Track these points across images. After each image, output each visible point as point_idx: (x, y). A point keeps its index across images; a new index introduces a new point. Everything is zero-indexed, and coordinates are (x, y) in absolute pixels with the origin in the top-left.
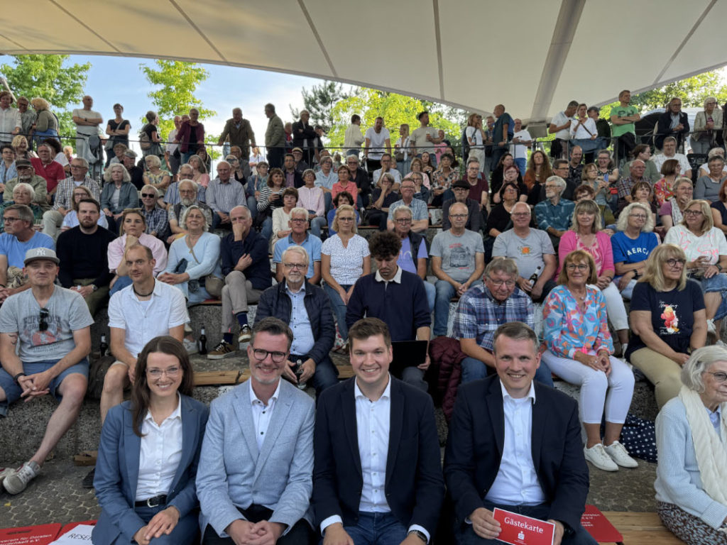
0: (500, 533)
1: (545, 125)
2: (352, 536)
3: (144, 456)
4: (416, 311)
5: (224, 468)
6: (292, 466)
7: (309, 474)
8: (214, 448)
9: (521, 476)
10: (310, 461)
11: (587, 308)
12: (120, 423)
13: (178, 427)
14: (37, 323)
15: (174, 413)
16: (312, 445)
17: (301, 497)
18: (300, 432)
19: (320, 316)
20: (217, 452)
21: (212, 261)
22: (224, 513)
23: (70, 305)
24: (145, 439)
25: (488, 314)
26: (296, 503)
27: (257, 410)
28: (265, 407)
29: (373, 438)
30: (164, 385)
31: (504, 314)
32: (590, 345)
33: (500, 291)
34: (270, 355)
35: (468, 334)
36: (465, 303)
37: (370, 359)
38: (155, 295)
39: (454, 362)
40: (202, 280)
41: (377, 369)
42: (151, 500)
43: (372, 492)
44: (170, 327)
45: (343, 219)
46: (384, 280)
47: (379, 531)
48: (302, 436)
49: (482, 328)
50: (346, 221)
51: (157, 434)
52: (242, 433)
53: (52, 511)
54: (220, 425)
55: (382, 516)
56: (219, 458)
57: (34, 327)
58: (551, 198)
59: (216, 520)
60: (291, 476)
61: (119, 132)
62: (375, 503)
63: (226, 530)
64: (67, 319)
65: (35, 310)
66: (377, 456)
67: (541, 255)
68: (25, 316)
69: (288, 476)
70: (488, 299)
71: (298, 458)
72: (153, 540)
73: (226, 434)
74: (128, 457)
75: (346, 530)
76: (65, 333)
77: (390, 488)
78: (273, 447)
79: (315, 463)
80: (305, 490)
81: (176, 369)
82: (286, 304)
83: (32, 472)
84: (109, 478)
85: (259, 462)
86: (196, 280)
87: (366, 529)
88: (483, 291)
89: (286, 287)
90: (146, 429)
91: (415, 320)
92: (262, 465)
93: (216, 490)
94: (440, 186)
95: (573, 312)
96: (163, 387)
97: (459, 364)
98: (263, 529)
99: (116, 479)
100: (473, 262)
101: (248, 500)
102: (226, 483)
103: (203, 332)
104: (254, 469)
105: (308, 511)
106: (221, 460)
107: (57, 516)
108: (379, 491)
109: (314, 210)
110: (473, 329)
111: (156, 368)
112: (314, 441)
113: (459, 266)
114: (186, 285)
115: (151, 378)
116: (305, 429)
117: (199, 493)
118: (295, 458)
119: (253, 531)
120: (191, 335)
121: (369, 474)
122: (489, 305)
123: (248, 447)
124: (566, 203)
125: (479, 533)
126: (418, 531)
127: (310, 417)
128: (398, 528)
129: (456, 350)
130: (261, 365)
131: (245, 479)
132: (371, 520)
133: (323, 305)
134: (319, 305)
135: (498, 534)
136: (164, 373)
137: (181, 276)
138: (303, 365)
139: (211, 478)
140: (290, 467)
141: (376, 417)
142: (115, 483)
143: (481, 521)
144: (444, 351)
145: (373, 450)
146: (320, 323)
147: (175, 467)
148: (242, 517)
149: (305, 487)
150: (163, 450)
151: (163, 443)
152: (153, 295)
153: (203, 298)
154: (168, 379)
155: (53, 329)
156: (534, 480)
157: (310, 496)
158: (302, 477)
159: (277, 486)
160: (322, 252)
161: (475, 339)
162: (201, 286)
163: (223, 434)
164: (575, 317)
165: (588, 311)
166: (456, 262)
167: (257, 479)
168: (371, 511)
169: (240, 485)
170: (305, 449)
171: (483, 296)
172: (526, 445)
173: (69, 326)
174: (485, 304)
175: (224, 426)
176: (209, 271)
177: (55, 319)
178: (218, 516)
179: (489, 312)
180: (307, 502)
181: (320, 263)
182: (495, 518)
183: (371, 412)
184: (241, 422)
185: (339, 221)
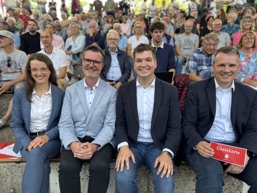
0: (214, 155)
1: (223, 3)
2: (133, 152)
3: (33, 112)
4: (170, 62)
5: (72, 119)
6: (105, 119)
7: (113, 123)
8: (67, 109)
9: (224, 127)
10: (114, 117)
11: (251, 60)
12: (20, 95)
13: (50, 99)
14: (7, 63)
15: (48, 92)
16: (115, 110)
17: (109, 133)
18: (109, 103)
19: (124, 63)
20: (68, 111)
21: (82, 47)
22: (68, 139)
23: (20, 57)
24: (33, 103)
25: (203, 61)
26: (106, 135)
27: (88, 91)
28: (92, 91)
29: (145, 106)
30: (40, 77)
31: (211, 62)
32: (251, 77)
33: (209, 50)
34: (92, 62)
35: (193, 71)
36: (192, 56)
37: (144, 63)
38: (53, 53)
39: (185, 84)
40: (78, 54)
41: (148, 69)
42: (39, 132)
43: (144, 132)
44: (60, 67)
45: (137, 27)
46: (155, 47)
47: (147, 151)
48: (110, 105)
49: (200, 68)
50: (138, 28)
51: (40, 102)
52: (81, 103)
53: (7, 138)
54: (69, 98)
55: (149, 144)
56: (69, 114)
57: (5, 65)
58: (230, 23)
59: (65, 141)
60: (105, 124)
61: (53, 7)
62: (145, 137)
63: (69, 146)
64: (19, 62)
65: (6, 58)
66: (147, 115)
67: (225, 43)
68: (2, 60)
69: (103, 124)
70: (203, 55)
71: (108, 115)
72: (33, 149)
73: (72, 102)
74: (25, 111)
75: (130, 149)
76: (18, 69)
77: (153, 131)
78: (95, 109)
79: (116, 118)
80: (111, 130)
81: (45, 69)
82: (109, 58)
83: (3, 123)
84: (17, 121)
85: (88, 116)
86: (75, 54)
87: (140, 150)
88: (201, 51)
89: (109, 50)
90: (34, 99)
91: (168, 66)
92: (90, 117)
93: (67, 128)
94: (179, 24)
95: (244, 62)
96: (40, 78)
97: (188, 84)
98: (86, 146)
99: (21, 122)
100: (194, 47)
101: (83, 134)
102: (73, 126)
103: (79, 76)
104: (86, 120)
105: (112, 140)
106: (70, 114)
107: (9, 141)
108: (147, 132)
109: (126, 33)
110: (195, 68)
111: (35, 68)
112: (116, 108)
113: (187, 49)
114: (72, 56)
115: (33, 73)
116: (112, 102)
117: (59, 129)
118: (106, 115)
119: (81, 147)
120: (74, 76)
121: (143, 123)
122: (204, 57)
123: (83, 109)
124: (236, 25)
125: (201, 154)
126: (168, 152)
127: (114, 97)
128: (157, 150)
129: (187, 78)
130: (88, 68)
131: (82, 124)
132: (143, 145)
133: (125, 59)
134: (124, 59)
135: (213, 155)
136: (39, 71)
137: (69, 52)
138: (116, 84)
139: (65, 123)
140: (104, 120)
141: (147, 96)
142: (20, 124)
143: (203, 148)
144: (181, 79)
145: (145, 112)
146: (124, 67)
147: (49, 118)
148: (78, 141)
149: (111, 129)
150: (42, 109)
151: (42, 106)
152: (52, 53)
153: (79, 62)
154: (42, 74)
155: (13, 67)
156: (231, 130)
157: (113, 133)
158: (111, 124)
159: (98, 128)
160: (128, 43)
161: (196, 73)
162: (78, 57)
163: (71, 102)
164: (244, 64)
165: (251, 61)
166: (186, 47)
167: (88, 124)
168: (143, 141)
169: (79, 127)
170: (112, 111)
171: (201, 53)
172: (227, 113)
173: (20, 66)
174: (202, 57)
175: (71, 98)
176: (81, 51)
177: (14, 62)
178: (66, 139)
179: (204, 60)
180: (112, 136)
181: (127, 48)
182: (211, 147)
183: (144, 93)
184: (80, 97)
185: (136, 28)
